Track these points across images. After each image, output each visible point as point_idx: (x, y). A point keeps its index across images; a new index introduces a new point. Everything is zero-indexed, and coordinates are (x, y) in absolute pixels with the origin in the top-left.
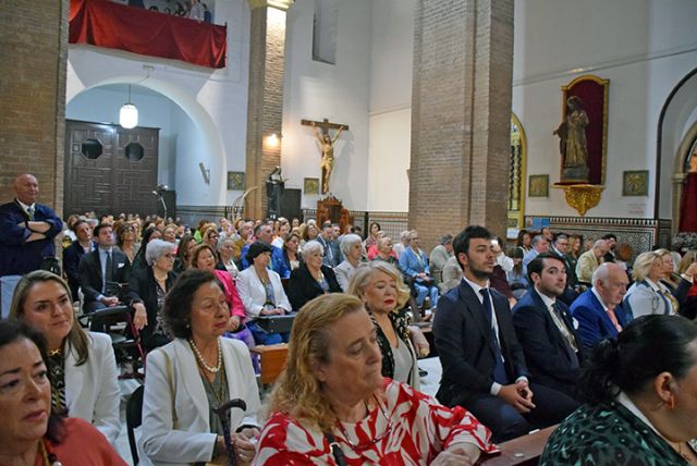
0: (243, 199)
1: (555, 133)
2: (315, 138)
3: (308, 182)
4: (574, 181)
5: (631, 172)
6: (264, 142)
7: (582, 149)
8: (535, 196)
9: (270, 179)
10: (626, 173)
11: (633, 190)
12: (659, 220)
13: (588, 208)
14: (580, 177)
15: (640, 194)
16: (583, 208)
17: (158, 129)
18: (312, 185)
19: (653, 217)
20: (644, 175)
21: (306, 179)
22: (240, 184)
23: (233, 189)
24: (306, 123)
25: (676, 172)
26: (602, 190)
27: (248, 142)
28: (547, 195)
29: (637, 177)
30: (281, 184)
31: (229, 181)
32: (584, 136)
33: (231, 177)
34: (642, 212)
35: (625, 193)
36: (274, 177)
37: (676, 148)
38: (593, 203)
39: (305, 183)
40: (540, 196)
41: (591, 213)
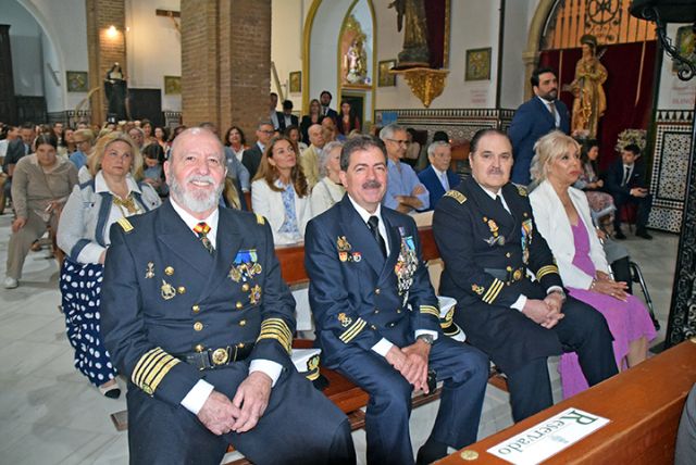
0: (87, 102)
1: (390, 6)
2: (175, 31)
3: (170, 80)
4: (409, 64)
5: (473, 51)
6: (101, 36)
7: (420, 24)
8: (384, 85)
9: (109, 78)
10: (468, 52)
11: (475, 73)
12: (501, 110)
13: (432, 97)
14: (418, 59)
15: (482, 78)
16: (427, 98)
17: (8, 27)
18: (174, 84)
19: (494, 106)
20: (486, 53)
21: (167, 78)
22: (83, 86)
23: (75, 91)
24: (161, 13)
25: (529, 50)
26: (445, 75)
27: (89, 36)
28: (395, 84)
29: (480, 56)
30: (123, 83)
31: (69, 82)
32: (423, 8)
33: (71, 78)
34: (484, 101)
35: (468, 78)
36: (113, 76)
37: (530, 20)
38: (437, 92)
39: (166, 82)
40: (388, 85)
41: (437, 103)
